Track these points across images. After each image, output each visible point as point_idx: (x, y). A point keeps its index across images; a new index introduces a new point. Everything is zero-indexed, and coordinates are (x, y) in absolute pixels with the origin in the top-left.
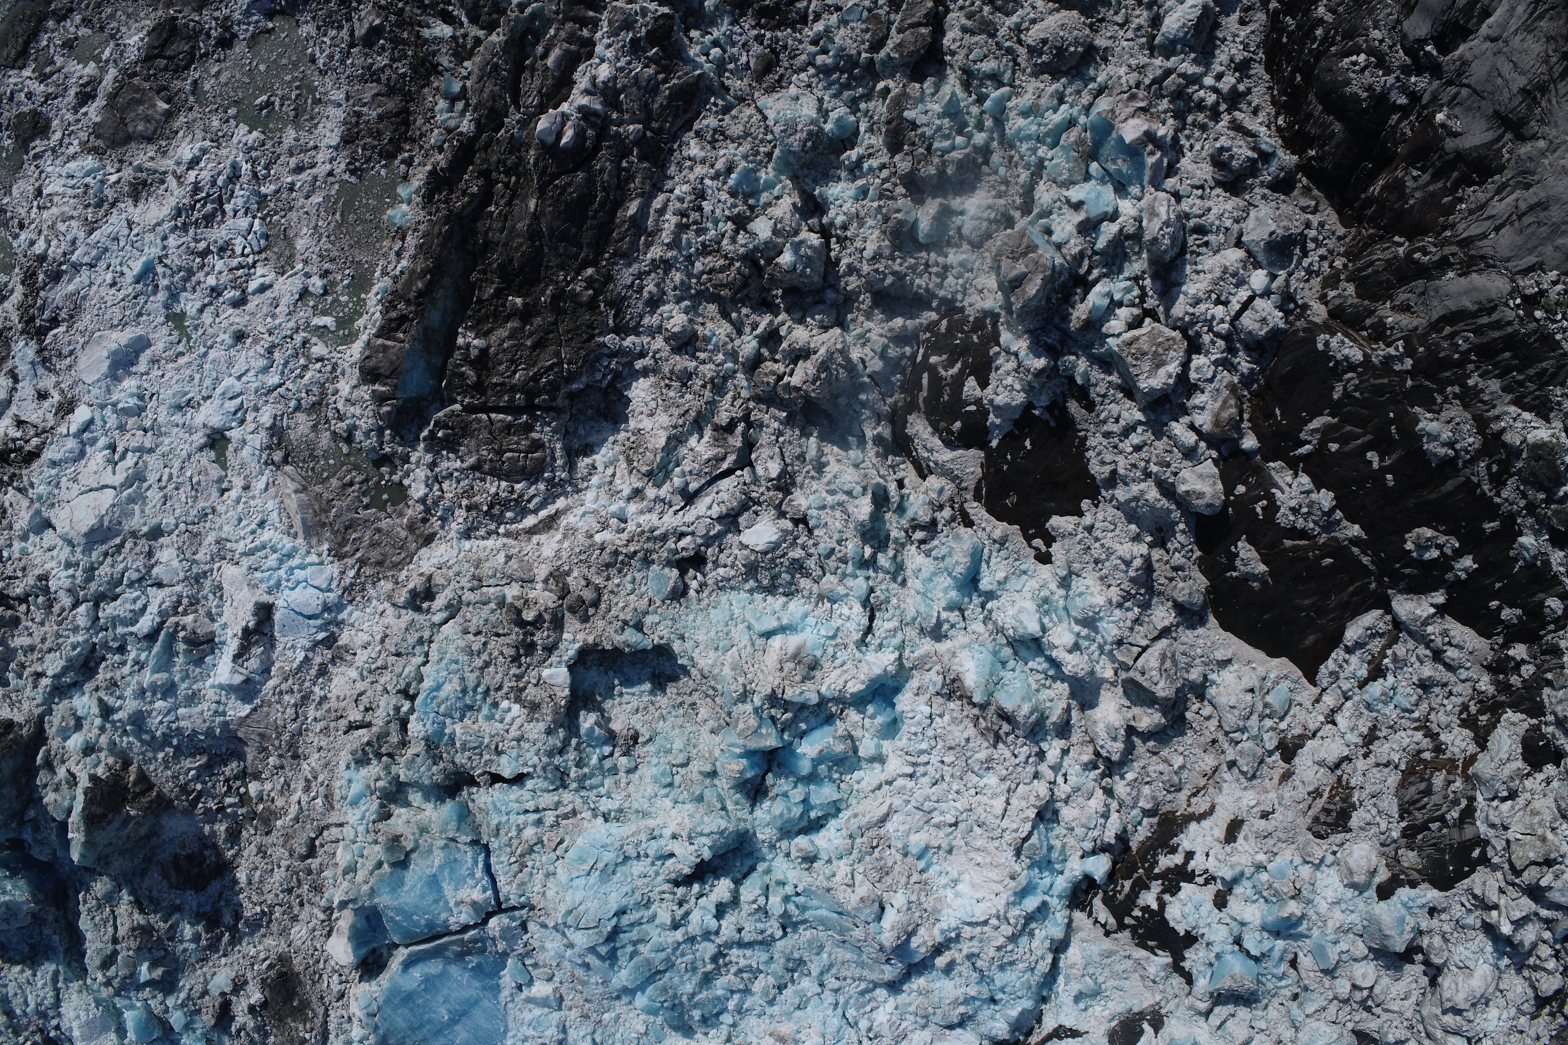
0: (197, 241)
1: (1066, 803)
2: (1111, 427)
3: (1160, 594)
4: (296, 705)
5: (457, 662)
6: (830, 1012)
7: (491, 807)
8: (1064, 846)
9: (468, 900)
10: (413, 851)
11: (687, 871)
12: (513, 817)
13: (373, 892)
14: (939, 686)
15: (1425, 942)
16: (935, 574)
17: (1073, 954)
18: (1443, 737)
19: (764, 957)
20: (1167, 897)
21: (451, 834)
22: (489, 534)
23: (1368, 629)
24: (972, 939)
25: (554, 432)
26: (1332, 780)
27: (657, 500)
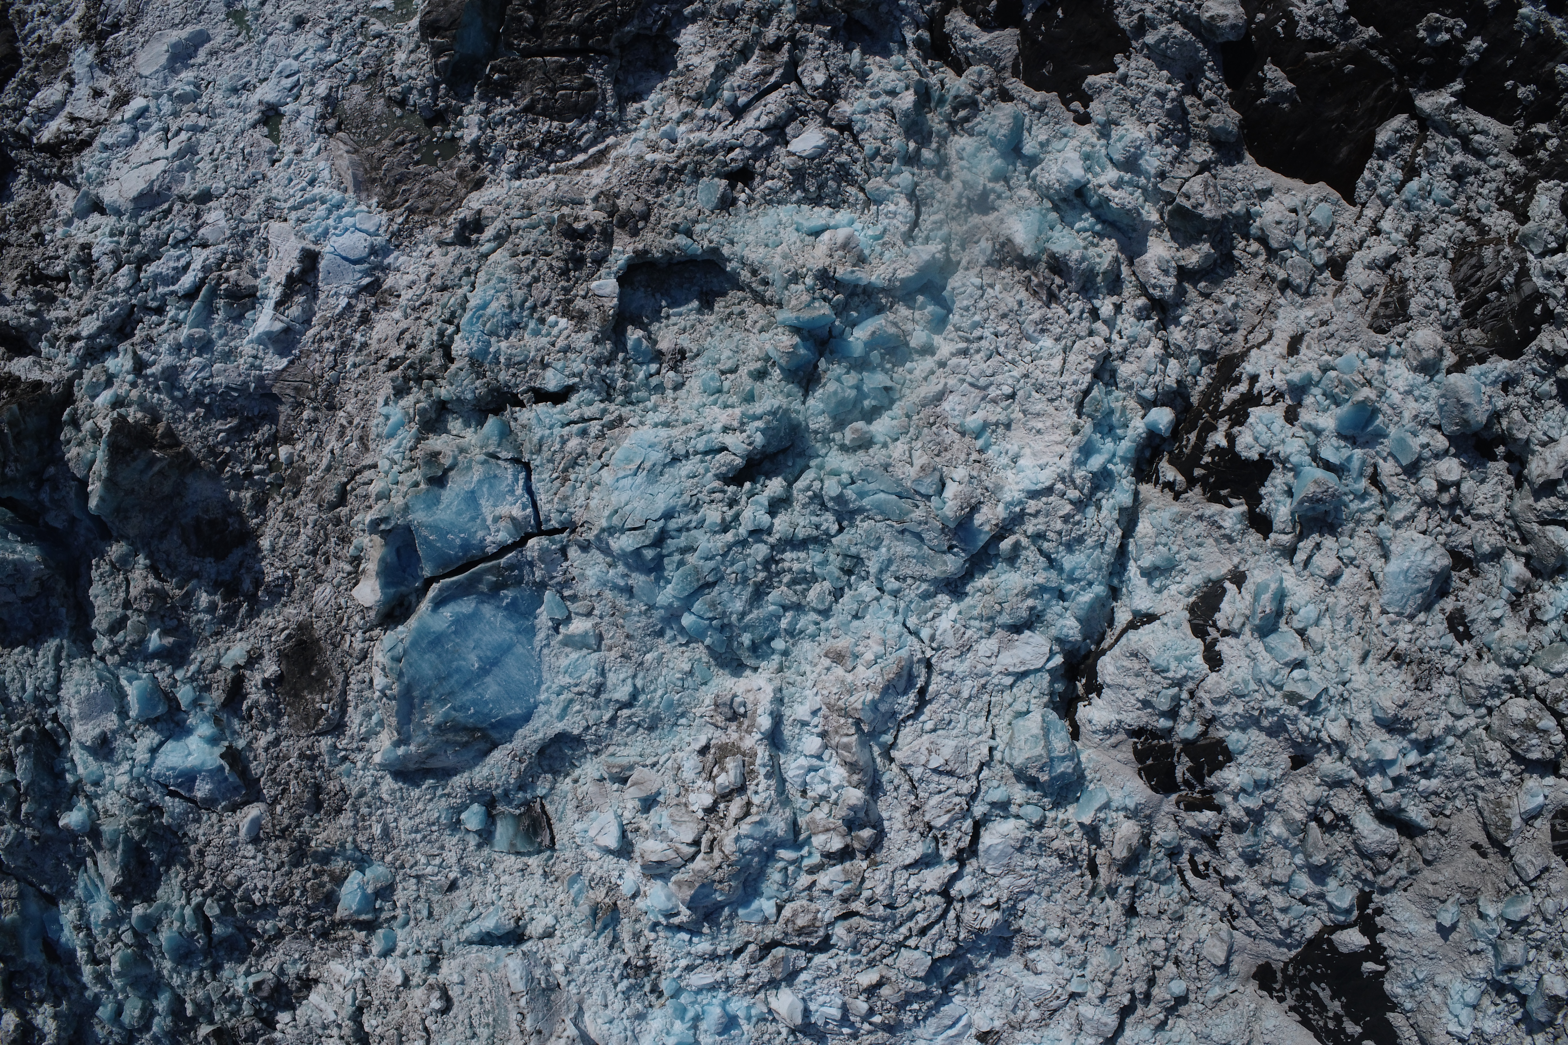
1: (1122, 359)
3: (1196, 136)
4: (335, 352)
5: (504, 282)
6: (890, 617)
7: (534, 422)
8: (1124, 408)
9: (507, 516)
10: (451, 468)
11: (738, 461)
12: (557, 430)
13: (407, 510)
14: (988, 254)
15: (1504, 424)
16: (978, 150)
17: (1144, 527)
18: (1484, 221)
19: (819, 557)
20: (1236, 429)
21: (491, 449)
22: (540, 172)
23: (1397, 131)
24: (1036, 514)
25: (606, 74)
26: (1385, 280)
27: (707, 118)
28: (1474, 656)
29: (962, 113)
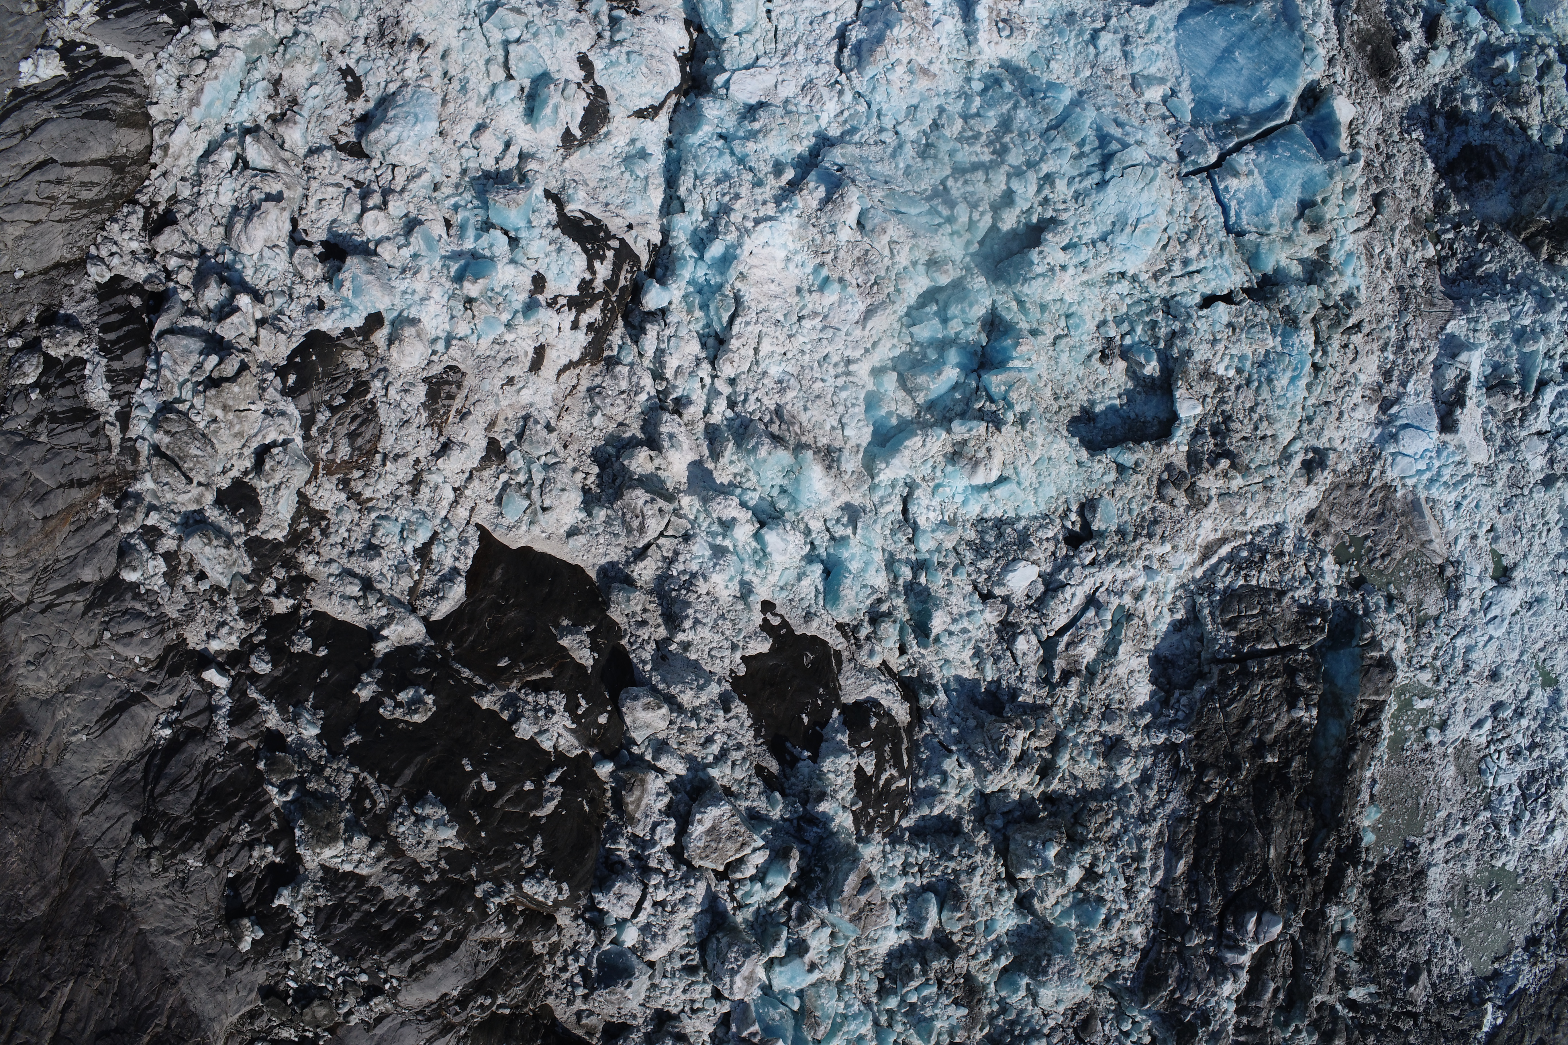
0: (1541, 757)
1: (698, 359)
2: (737, 755)
3: (652, 594)
4: (1408, 339)
5: (1279, 407)
6: (884, 108)
7: (1231, 271)
8: (690, 312)
9: (1242, 178)
10: (1297, 219)
11: (1049, 236)
12: (1210, 264)
13: (1331, 174)
14: (843, 459)
15: (320, 270)
16: (863, 570)
17: (655, 200)
18: (343, 496)
19: (958, 157)
20: (588, 276)
21: (1265, 240)
22: (1260, 533)
23: (443, 598)
24: (764, 203)
25: (1215, 640)
26: (448, 431)
27: (1120, 594)
28: (335, 53)
29: (884, 607)
